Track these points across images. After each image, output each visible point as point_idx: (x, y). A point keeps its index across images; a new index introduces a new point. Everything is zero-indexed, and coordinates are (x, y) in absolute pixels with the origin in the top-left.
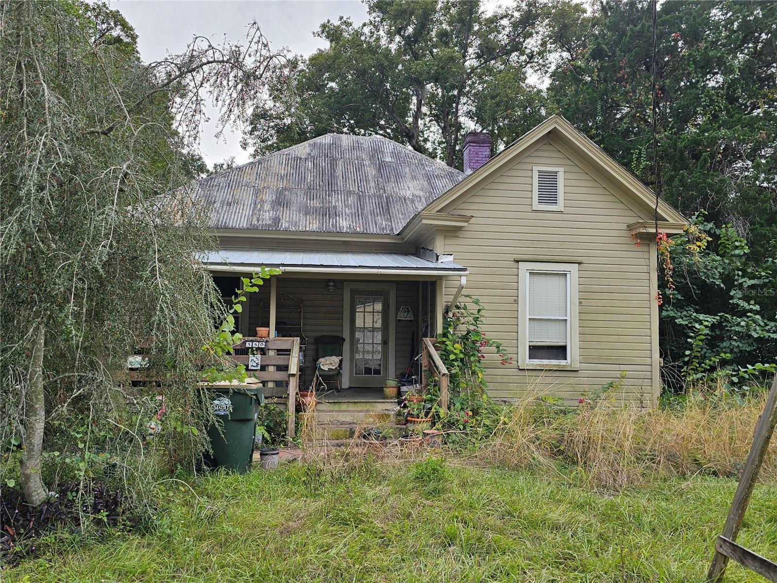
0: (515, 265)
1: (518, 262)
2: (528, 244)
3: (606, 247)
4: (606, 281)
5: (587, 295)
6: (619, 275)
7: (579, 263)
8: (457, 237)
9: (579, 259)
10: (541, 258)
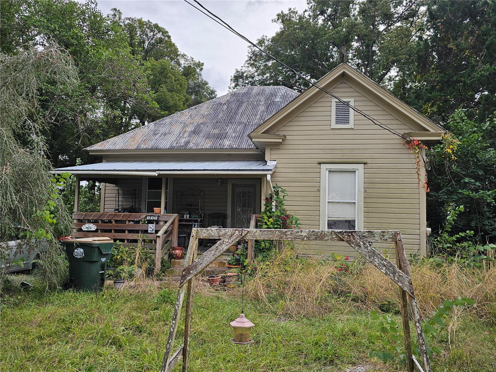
0: (318, 166)
1: (320, 164)
2: (328, 151)
3: (385, 151)
4: (385, 176)
5: (371, 186)
6: (396, 171)
7: (365, 164)
8: (280, 149)
9: (365, 161)
10: (337, 160)
